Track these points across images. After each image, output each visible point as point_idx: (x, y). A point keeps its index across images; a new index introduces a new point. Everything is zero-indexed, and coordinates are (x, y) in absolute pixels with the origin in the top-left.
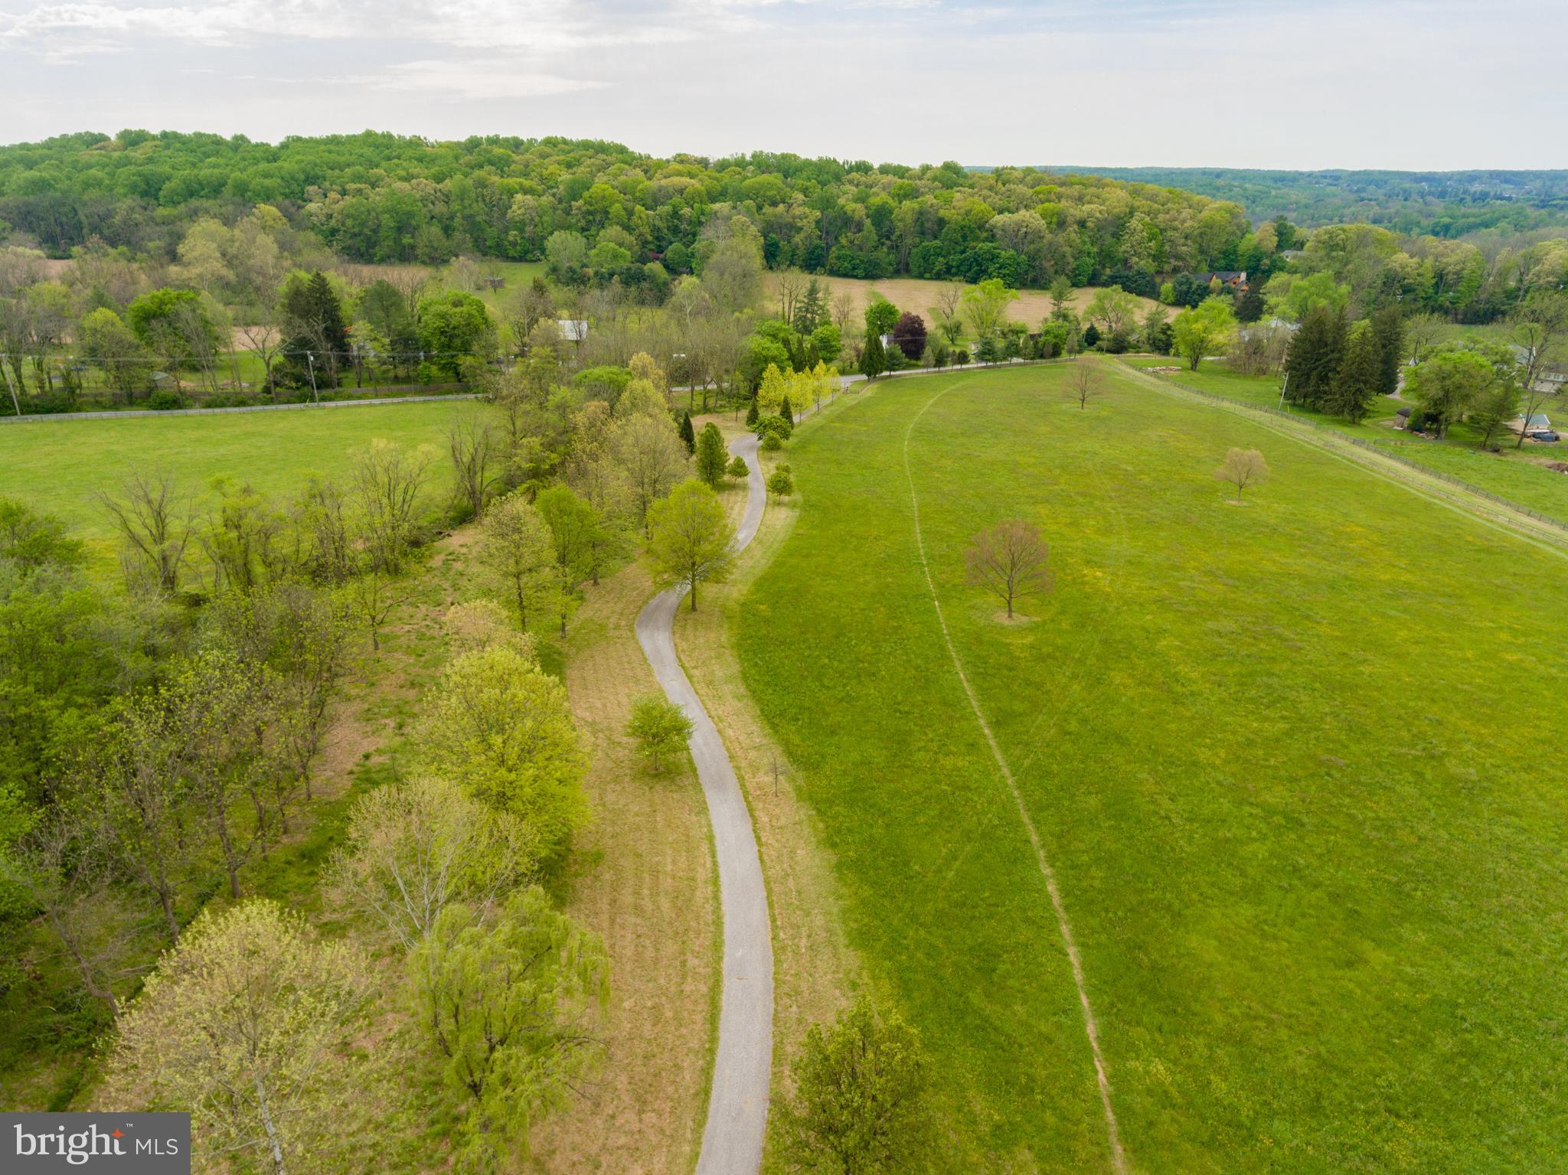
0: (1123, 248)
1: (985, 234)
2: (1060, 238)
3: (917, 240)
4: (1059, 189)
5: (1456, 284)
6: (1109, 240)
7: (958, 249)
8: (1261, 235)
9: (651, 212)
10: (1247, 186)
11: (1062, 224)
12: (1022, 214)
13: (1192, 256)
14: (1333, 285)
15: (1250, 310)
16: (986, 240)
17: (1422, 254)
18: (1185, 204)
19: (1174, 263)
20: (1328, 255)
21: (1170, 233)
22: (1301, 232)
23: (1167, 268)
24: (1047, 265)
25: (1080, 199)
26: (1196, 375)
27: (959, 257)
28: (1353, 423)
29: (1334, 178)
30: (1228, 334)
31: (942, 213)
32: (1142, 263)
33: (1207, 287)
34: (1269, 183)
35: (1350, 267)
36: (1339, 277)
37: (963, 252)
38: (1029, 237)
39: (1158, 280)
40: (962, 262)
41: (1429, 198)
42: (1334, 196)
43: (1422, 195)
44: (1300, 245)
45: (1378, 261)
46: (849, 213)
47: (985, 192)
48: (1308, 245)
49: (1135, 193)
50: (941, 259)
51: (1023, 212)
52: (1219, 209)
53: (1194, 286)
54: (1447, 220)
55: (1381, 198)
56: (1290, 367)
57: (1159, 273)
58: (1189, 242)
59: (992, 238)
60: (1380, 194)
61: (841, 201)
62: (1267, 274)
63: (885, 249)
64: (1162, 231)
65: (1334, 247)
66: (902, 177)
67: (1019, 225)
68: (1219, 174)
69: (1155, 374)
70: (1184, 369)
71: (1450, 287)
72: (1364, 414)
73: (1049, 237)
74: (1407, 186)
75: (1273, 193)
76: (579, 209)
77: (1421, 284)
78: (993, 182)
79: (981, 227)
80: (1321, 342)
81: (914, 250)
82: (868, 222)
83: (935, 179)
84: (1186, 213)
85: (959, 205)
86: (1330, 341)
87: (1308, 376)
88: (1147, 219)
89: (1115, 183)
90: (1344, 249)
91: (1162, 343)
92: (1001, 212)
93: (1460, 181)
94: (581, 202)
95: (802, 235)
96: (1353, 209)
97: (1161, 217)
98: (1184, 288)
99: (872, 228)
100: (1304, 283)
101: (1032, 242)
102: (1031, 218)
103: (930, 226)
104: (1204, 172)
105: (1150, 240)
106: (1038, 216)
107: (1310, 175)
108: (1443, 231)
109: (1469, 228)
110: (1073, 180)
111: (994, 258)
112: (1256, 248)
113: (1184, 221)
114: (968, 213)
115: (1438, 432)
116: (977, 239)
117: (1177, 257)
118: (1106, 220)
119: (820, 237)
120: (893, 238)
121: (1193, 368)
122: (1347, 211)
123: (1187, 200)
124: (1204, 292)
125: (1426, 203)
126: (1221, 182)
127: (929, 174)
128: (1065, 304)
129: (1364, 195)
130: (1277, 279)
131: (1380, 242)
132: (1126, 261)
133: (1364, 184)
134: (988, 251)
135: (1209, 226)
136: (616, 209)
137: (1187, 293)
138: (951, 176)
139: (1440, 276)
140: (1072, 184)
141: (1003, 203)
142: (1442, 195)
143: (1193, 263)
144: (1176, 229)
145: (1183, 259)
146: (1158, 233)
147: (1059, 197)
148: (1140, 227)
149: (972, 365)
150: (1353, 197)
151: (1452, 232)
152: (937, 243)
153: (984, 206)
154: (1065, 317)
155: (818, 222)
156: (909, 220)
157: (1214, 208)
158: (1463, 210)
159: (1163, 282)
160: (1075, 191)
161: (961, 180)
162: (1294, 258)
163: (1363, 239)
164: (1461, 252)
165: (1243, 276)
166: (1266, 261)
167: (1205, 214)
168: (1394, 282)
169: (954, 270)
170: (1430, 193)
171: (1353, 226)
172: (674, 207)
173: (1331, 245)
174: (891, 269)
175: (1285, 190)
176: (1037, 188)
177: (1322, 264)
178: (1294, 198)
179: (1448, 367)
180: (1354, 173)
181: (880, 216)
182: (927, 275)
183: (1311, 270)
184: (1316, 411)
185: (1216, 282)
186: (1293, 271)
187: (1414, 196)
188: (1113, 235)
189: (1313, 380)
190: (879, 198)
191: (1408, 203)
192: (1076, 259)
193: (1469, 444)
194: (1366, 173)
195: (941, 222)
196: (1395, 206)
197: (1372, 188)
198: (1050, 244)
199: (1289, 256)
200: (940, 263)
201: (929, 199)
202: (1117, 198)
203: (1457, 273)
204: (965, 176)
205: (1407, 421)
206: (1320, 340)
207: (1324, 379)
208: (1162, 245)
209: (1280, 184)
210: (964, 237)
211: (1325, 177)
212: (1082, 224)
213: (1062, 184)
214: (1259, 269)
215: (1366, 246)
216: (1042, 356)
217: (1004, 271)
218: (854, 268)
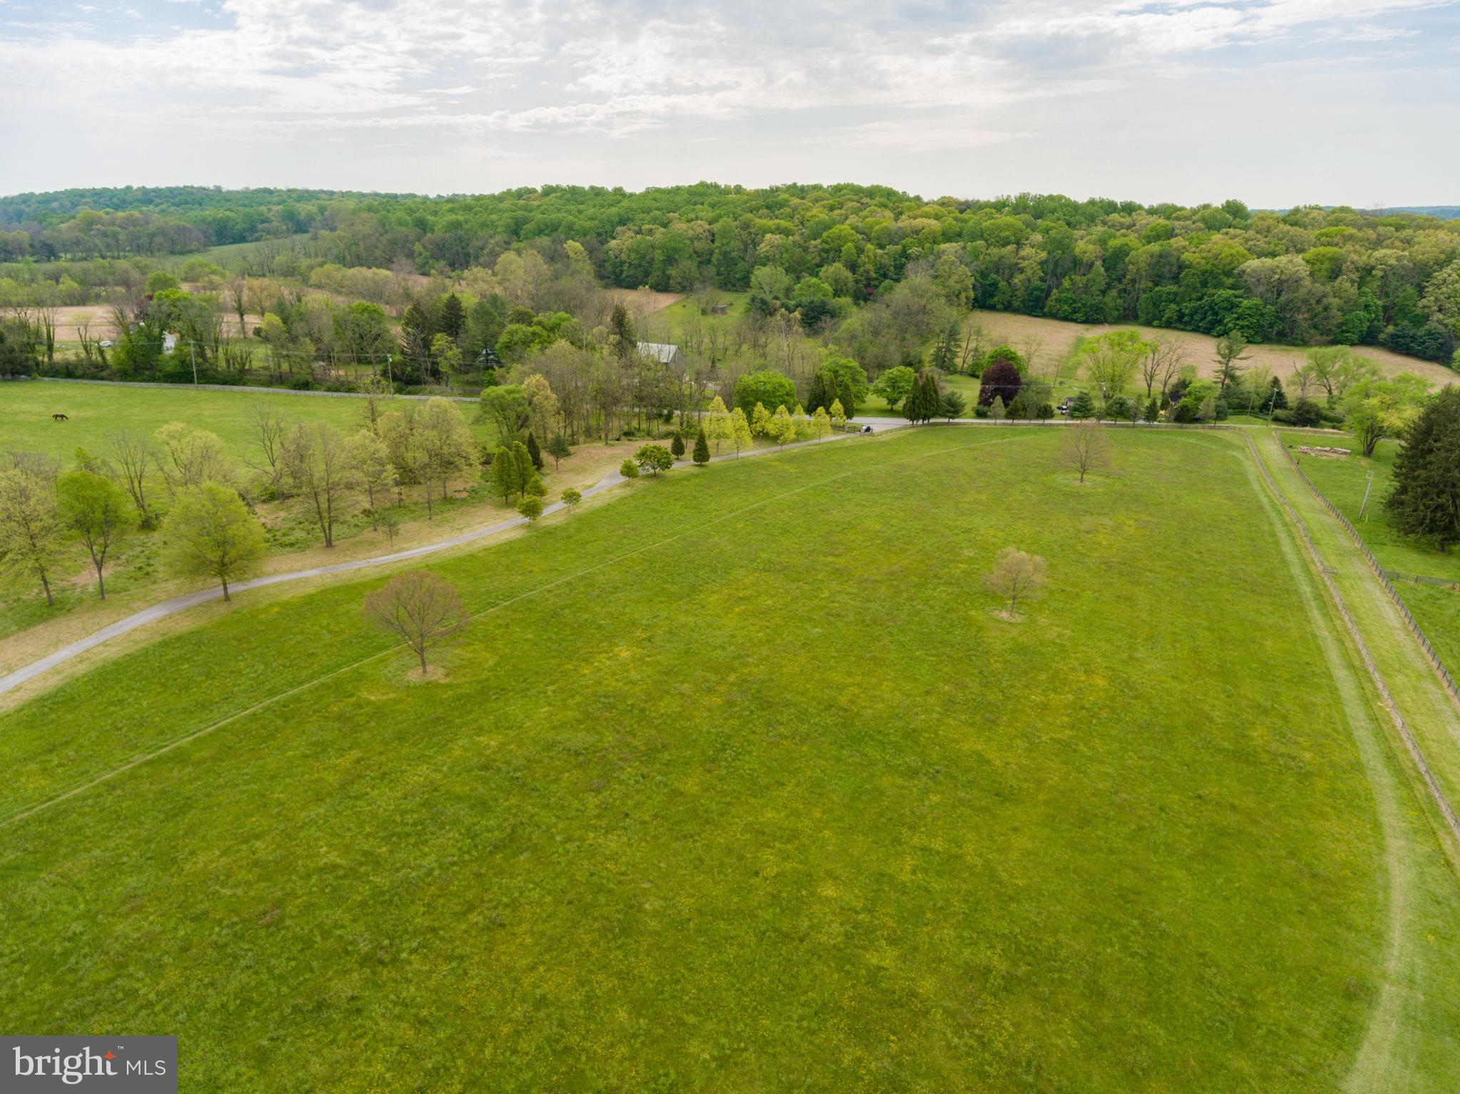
1: (1231, 281)
2: (1327, 288)
3: (1150, 284)
7: (1194, 295)
9: (880, 251)
12: (1282, 260)
16: (1233, 287)
24: (1301, 318)
27: (1193, 304)
31: (1187, 256)
37: (1200, 299)
38: (1283, 285)
40: (1196, 311)
46: (1082, 255)
50: (1173, 306)
51: (1283, 257)
59: (1238, 284)
61: (1079, 244)
63: (1114, 293)
67: (1274, 271)
73: (1311, 286)
76: (816, 247)
79: (1228, 274)
81: (1143, 296)
82: (1099, 264)
85: (1212, 248)
92: (1257, 256)
94: (819, 241)
95: (1022, 277)
99: (1103, 270)
102: (1294, 264)
103: (1169, 269)
106: (1302, 261)
111: (1233, 307)
114: (1216, 256)
116: (1219, 285)
118: (1403, 267)
119: (1042, 279)
120: (1125, 281)
134: (1227, 299)
136: (848, 247)
138: (1229, 216)
147: (1346, 241)
152: (1173, 288)
153: (1240, 249)
155: (1042, 263)
156: (1145, 263)
169: (1185, 319)
172: (904, 247)
181: (1115, 258)
182: (1156, 323)
188: (1413, 287)
190: (1122, 240)
192: (1346, 313)
195: (1182, 266)
198: (1311, 294)
200: (1171, 311)
201: (1179, 241)
210: (1204, 283)
217: (1241, 323)
218: (1075, 312)
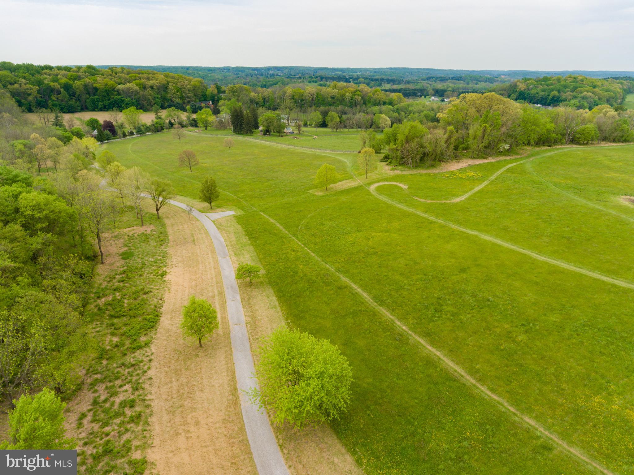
0: (169, 95)
1: (116, 93)
2: (146, 93)
3: (88, 96)
4: (139, 75)
5: (268, 101)
6: (163, 93)
7: (107, 99)
8: (211, 89)
10: (199, 73)
11: (144, 88)
12: (128, 85)
13: (193, 97)
14: (237, 103)
15: (216, 112)
16: (117, 95)
17: (258, 93)
18: (185, 80)
19: (188, 99)
20: (233, 94)
21: (183, 90)
22: (223, 88)
23: (185, 101)
24: (144, 103)
25: (148, 79)
26: (207, 131)
27: (108, 102)
28: (251, 135)
29: (228, 69)
30: (212, 118)
31: (95, 85)
32: (177, 100)
33: (201, 106)
34: (207, 71)
35: (240, 98)
36: (238, 101)
37: (109, 100)
38: (134, 93)
39: (185, 106)
41: (258, 76)
42: (230, 76)
43: (256, 75)
44: (224, 92)
45: (247, 96)
46: (52, 87)
47: (110, 77)
48: (226, 92)
49: (167, 76)
50: (100, 103)
51: (128, 84)
52: (196, 81)
53: (197, 106)
54: (265, 83)
55: (244, 76)
56: (233, 123)
57: (184, 103)
58: (190, 92)
59: (119, 94)
60: (243, 75)
61: (46, 82)
62: (218, 101)
63: (74, 101)
64: (181, 89)
65: (234, 92)
66: (69, 71)
67: (129, 89)
68: (188, 68)
69: (196, 132)
70: (203, 130)
71: (267, 102)
72: (253, 133)
73: (141, 93)
74: (251, 72)
75: (209, 75)
77: (260, 102)
78: (111, 73)
79: (113, 90)
80: (237, 116)
81: (87, 100)
82: (62, 90)
83: (85, 72)
84: (186, 83)
85: (100, 82)
86: (239, 114)
87: (237, 124)
88: (174, 85)
89: (159, 73)
90: (237, 92)
91: (194, 124)
92: (119, 84)
93: (266, 70)
95: (32, 97)
96: (236, 80)
97: (179, 84)
98: (194, 107)
99: (66, 93)
100: (229, 103)
101: (135, 95)
102: (132, 86)
103: (92, 90)
104: (182, 68)
105: (177, 92)
106: (135, 85)
107: (219, 68)
108: (264, 86)
109: (271, 85)
110: (143, 72)
111: (123, 101)
112: (212, 93)
113: (186, 86)
114: (106, 85)
115: (270, 134)
117: (188, 98)
118: (160, 86)
119: (41, 97)
120: (76, 96)
121: (206, 129)
122: (235, 81)
123: (185, 78)
124: (201, 108)
125: (257, 78)
126: (190, 71)
127: (81, 70)
128: (159, 114)
129: (239, 75)
130: (221, 102)
131: (246, 90)
132: (171, 100)
133: (238, 71)
134: (119, 99)
135: (195, 87)
137: (195, 109)
138: (92, 70)
139: (264, 99)
140: (143, 73)
141: (119, 81)
142: (262, 75)
143: (194, 99)
144: (185, 88)
145: (190, 98)
146: (179, 90)
147: (140, 78)
148: (173, 88)
149: (135, 136)
150: (235, 76)
151: (267, 87)
152: (96, 97)
153: (112, 82)
154: (160, 118)
155: (38, 91)
156: (82, 88)
157: (195, 81)
158: (268, 80)
159: (186, 106)
160: (145, 75)
161: (97, 73)
162: (224, 96)
163: (241, 89)
164: (267, 92)
165: (211, 102)
166: (216, 97)
167: (192, 83)
168: (252, 101)
169: (107, 107)
170: (258, 74)
171: (238, 85)
173: (233, 92)
174: (79, 108)
175: (213, 74)
176: (130, 75)
177: (232, 97)
178: (217, 77)
179: (267, 118)
180: (233, 68)
181: (67, 87)
183: (229, 99)
184: (241, 134)
185: (203, 105)
186: (225, 100)
187: (254, 75)
188: (164, 91)
189: (239, 126)
190: (64, 80)
191: (252, 78)
192: (154, 100)
193: (276, 136)
194: (237, 67)
195: (96, 89)
196: (249, 79)
197: (240, 73)
198: (143, 95)
199: (222, 95)
200: (101, 105)
201: (87, 80)
202: (161, 78)
203: (268, 98)
204: (98, 71)
205: (263, 133)
206: (237, 115)
207: (241, 125)
208: (182, 94)
209: (210, 72)
210: (108, 94)
211: (225, 69)
212: (152, 87)
213: (139, 73)
214: (215, 100)
215: (242, 91)
216: (158, 131)
